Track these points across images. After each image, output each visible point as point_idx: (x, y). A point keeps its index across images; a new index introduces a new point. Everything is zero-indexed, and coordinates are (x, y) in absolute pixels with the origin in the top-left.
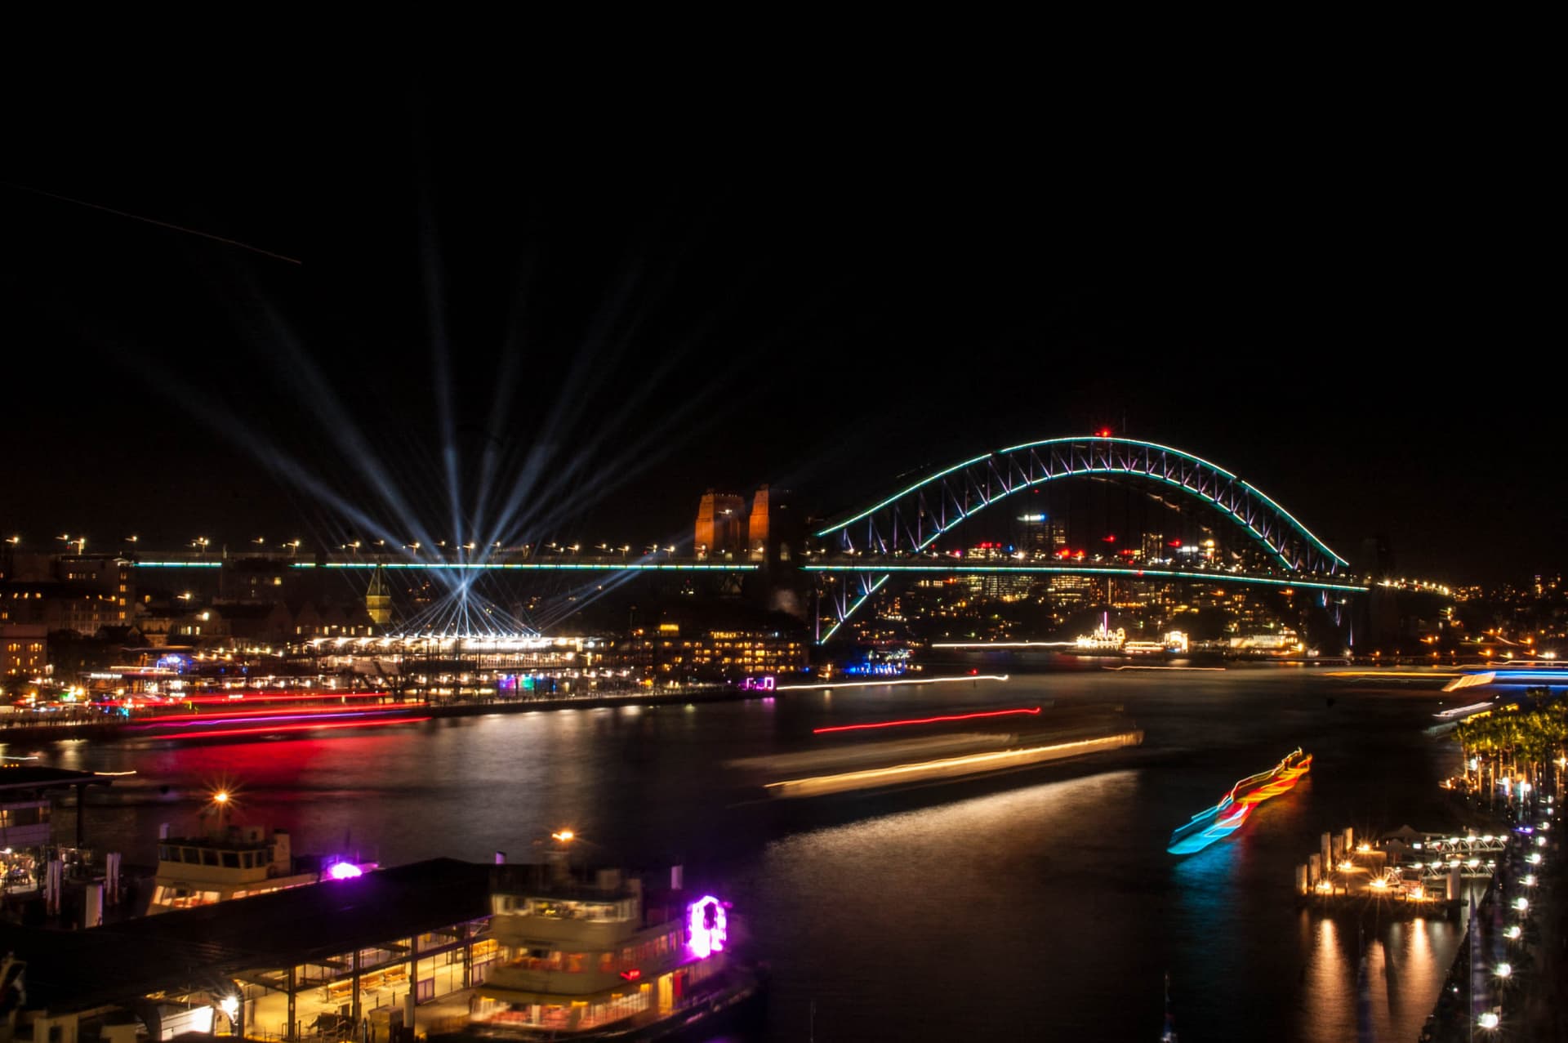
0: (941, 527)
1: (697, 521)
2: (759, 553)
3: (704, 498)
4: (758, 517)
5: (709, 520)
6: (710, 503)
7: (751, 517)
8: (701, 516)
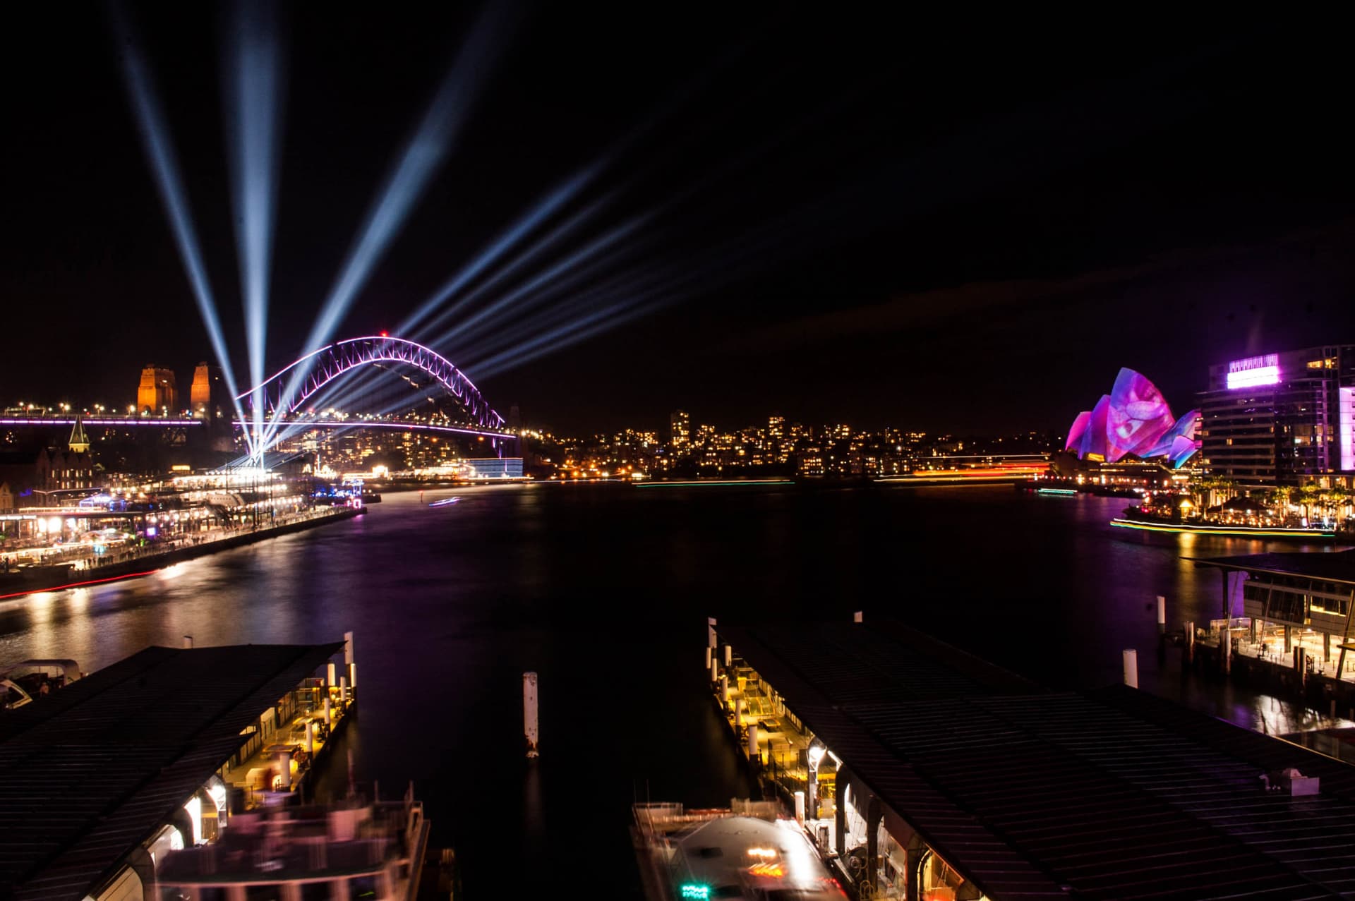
0: (305, 395)
1: (139, 388)
2: (201, 412)
3: (145, 372)
4: (199, 386)
5: (151, 388)
6: (151, 375)
7: (193, 386)
8: (142, 384)
